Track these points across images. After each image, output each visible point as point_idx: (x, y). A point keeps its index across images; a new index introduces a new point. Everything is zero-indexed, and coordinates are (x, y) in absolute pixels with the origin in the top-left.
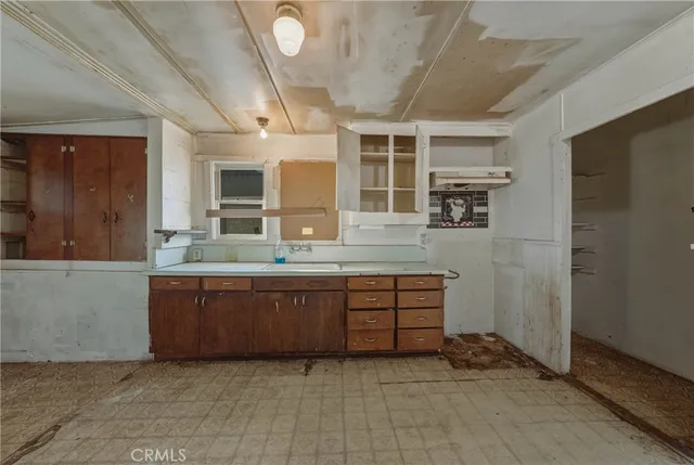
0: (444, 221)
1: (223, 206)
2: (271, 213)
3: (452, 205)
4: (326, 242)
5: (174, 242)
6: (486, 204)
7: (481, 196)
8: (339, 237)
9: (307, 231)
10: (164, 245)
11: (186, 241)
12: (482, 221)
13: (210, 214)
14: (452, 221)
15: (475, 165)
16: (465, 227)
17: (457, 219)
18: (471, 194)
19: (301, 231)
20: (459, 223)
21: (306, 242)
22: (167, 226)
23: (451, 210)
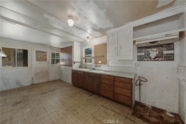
0: (146, 58)
1: (85, 57)
2: (93, 58)
3: (150, 52)
4: (104, 65)
5: (76, 64)
6: (173, 49)
7: (170, 46)
8: (107, 64)
9: (100, 62)
10: (74, 64)
11: (80, 64)
12: (170, 58)
13: (83, 58)
14: (150, 58)
15: (156, 33)
16: (158, 60)
17: (153, 57)
18: (161, 46)
19: (98, 62)
20: (154, 59)
21: (99, 65)
22: (75, 61)
23: (150, 53)
